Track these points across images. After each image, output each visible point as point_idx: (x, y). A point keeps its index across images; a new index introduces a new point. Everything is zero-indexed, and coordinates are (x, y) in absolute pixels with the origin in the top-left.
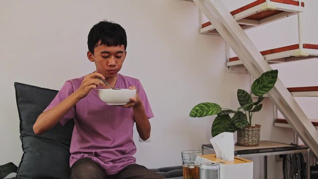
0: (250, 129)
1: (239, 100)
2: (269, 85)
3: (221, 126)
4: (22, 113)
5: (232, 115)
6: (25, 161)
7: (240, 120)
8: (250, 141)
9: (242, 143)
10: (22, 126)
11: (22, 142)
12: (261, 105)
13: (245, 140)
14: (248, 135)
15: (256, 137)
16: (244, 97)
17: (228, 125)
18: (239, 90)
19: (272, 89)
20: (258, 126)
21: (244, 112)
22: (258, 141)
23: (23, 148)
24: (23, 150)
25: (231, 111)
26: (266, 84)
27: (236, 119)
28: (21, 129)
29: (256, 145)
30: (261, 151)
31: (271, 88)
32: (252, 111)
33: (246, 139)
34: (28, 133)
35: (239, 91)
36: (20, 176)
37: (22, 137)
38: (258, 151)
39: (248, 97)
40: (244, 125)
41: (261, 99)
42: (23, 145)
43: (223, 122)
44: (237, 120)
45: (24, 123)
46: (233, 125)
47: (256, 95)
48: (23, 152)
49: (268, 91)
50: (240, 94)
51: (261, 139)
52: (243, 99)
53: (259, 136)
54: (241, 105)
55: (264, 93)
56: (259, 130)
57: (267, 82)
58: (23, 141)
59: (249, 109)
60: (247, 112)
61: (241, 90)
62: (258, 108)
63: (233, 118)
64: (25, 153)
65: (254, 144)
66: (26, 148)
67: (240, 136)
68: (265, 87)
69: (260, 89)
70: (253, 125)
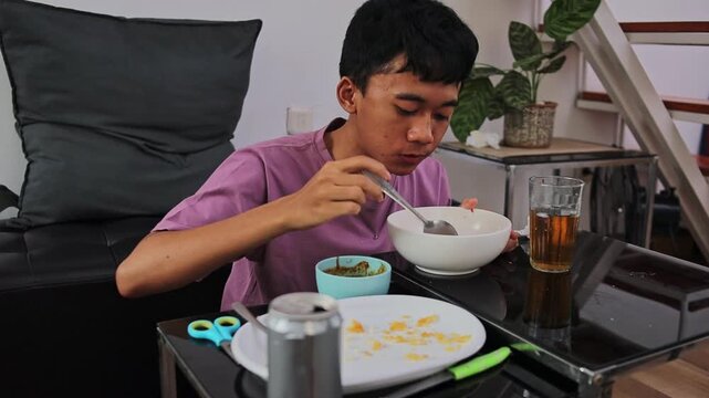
0: (535, 111)
1: (512, 46)
2: (582, 15)
3: (469, 103)
4: (14, 69)
5: (495, 80)
6: (35, 180)
7: (516, 91)
8: (534, 136)
9: (515, 139)
10: (19, 101)
11: (23, 139)
12: (563, 59)
13: (522, 134)
14: (531, 125)
15: (545, 129)
16: (524, 38)
17: (486, 101)
18: (513, 23)
19: (588, 25)
20: (551, 106)
21: (524, 74)
22: (550, 138)
23: (24, 150)
24: (27, 156)
25: (494, 71)
26: (575, 12)
27: (508, 88)
28: (17, 108)
29: (545, 147)
30: (553, 158)
31: (587, 20)
32: (540, 72)
33: (524, 131)
34: (35, 117)
35: (514, 26)
36: (27, 213)
37: (21, 126)
38: (547, 159)
39: (532, 39)
40: (525, 102)
41: (561, 46)
42: (24, 146)
43: (474, 95)
44: (509, 91)
45: (20, 92)
46: (500, 100)
47: (552, 35)
48: (27, 162)
49: (577, 28)
50: (515, 33)
51: (556, 134)
52: (521, 43)
53: (552, 127)
54: (517, 59)
55: (569, 33)
56: (553, 114)
57: (579, 8)
58: (24, 135)
59: (533, 66)
60: (530, 73)
61: (518, 24)
62: (555, 67)
63: (498, 86)
64: (31, 162)
65: (542, 143)
66: (33, 151)
67: (510, 126)
68: (573, 18)
69: (563, 22)
70: (540, 102)
